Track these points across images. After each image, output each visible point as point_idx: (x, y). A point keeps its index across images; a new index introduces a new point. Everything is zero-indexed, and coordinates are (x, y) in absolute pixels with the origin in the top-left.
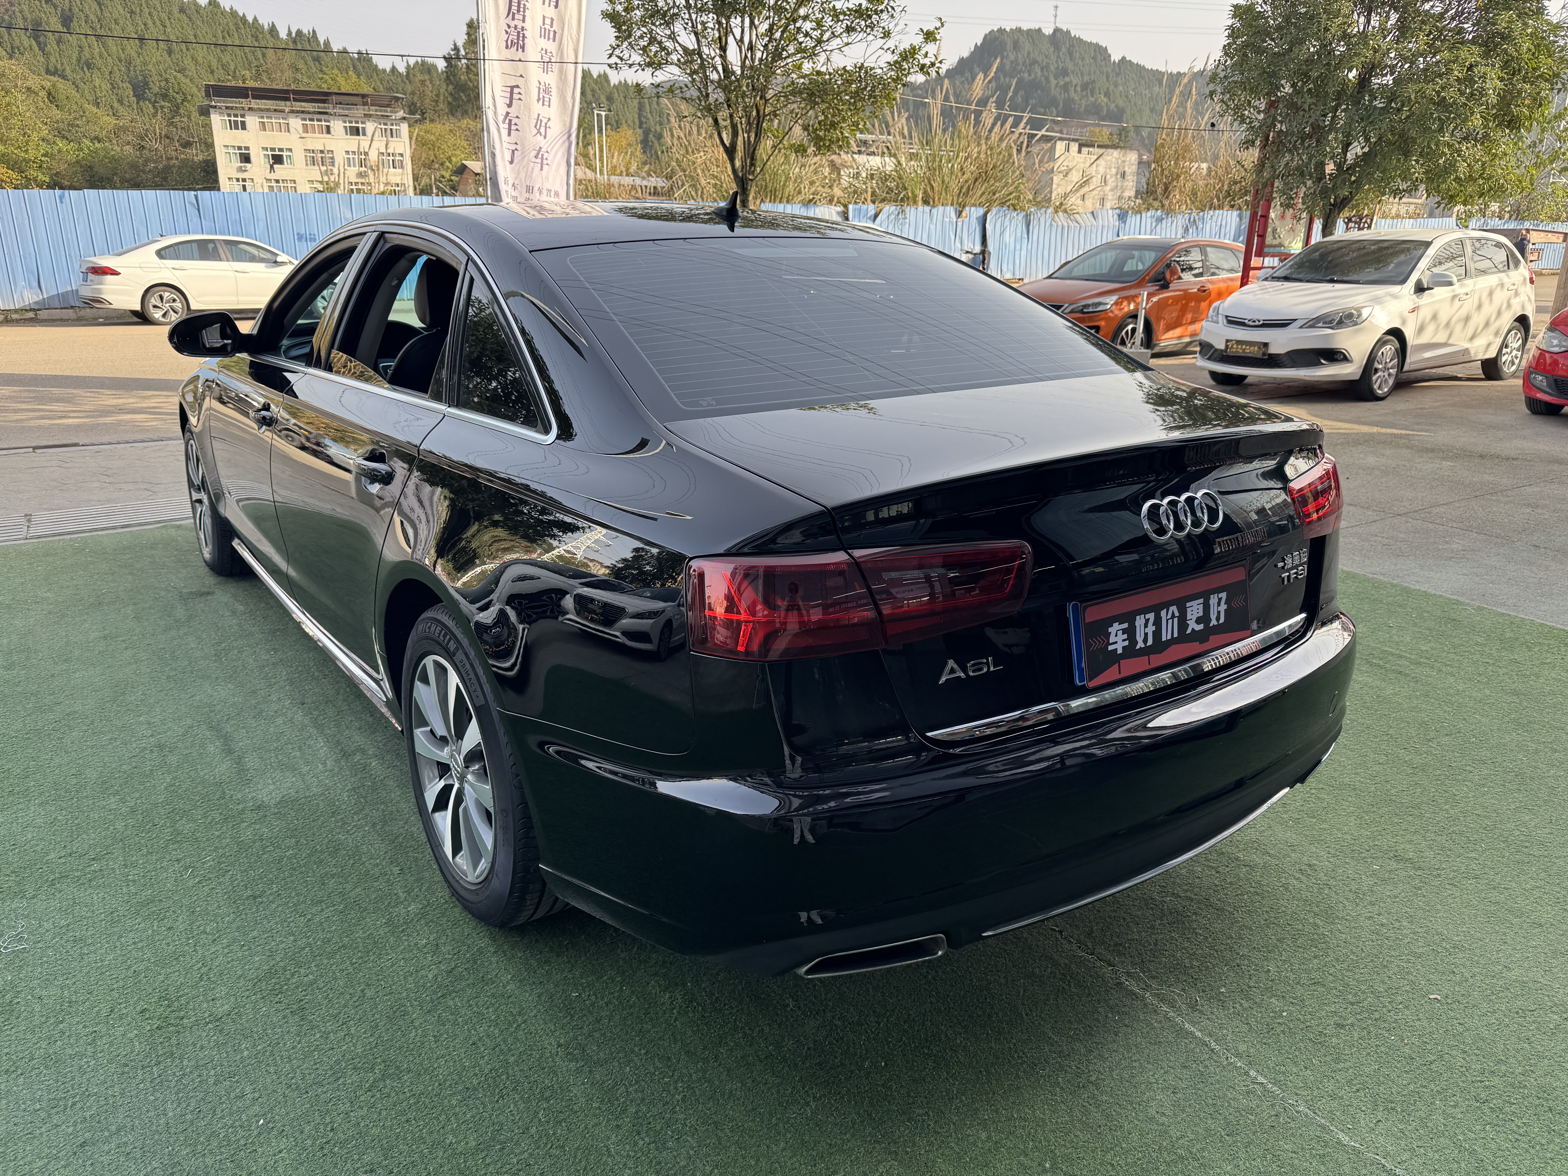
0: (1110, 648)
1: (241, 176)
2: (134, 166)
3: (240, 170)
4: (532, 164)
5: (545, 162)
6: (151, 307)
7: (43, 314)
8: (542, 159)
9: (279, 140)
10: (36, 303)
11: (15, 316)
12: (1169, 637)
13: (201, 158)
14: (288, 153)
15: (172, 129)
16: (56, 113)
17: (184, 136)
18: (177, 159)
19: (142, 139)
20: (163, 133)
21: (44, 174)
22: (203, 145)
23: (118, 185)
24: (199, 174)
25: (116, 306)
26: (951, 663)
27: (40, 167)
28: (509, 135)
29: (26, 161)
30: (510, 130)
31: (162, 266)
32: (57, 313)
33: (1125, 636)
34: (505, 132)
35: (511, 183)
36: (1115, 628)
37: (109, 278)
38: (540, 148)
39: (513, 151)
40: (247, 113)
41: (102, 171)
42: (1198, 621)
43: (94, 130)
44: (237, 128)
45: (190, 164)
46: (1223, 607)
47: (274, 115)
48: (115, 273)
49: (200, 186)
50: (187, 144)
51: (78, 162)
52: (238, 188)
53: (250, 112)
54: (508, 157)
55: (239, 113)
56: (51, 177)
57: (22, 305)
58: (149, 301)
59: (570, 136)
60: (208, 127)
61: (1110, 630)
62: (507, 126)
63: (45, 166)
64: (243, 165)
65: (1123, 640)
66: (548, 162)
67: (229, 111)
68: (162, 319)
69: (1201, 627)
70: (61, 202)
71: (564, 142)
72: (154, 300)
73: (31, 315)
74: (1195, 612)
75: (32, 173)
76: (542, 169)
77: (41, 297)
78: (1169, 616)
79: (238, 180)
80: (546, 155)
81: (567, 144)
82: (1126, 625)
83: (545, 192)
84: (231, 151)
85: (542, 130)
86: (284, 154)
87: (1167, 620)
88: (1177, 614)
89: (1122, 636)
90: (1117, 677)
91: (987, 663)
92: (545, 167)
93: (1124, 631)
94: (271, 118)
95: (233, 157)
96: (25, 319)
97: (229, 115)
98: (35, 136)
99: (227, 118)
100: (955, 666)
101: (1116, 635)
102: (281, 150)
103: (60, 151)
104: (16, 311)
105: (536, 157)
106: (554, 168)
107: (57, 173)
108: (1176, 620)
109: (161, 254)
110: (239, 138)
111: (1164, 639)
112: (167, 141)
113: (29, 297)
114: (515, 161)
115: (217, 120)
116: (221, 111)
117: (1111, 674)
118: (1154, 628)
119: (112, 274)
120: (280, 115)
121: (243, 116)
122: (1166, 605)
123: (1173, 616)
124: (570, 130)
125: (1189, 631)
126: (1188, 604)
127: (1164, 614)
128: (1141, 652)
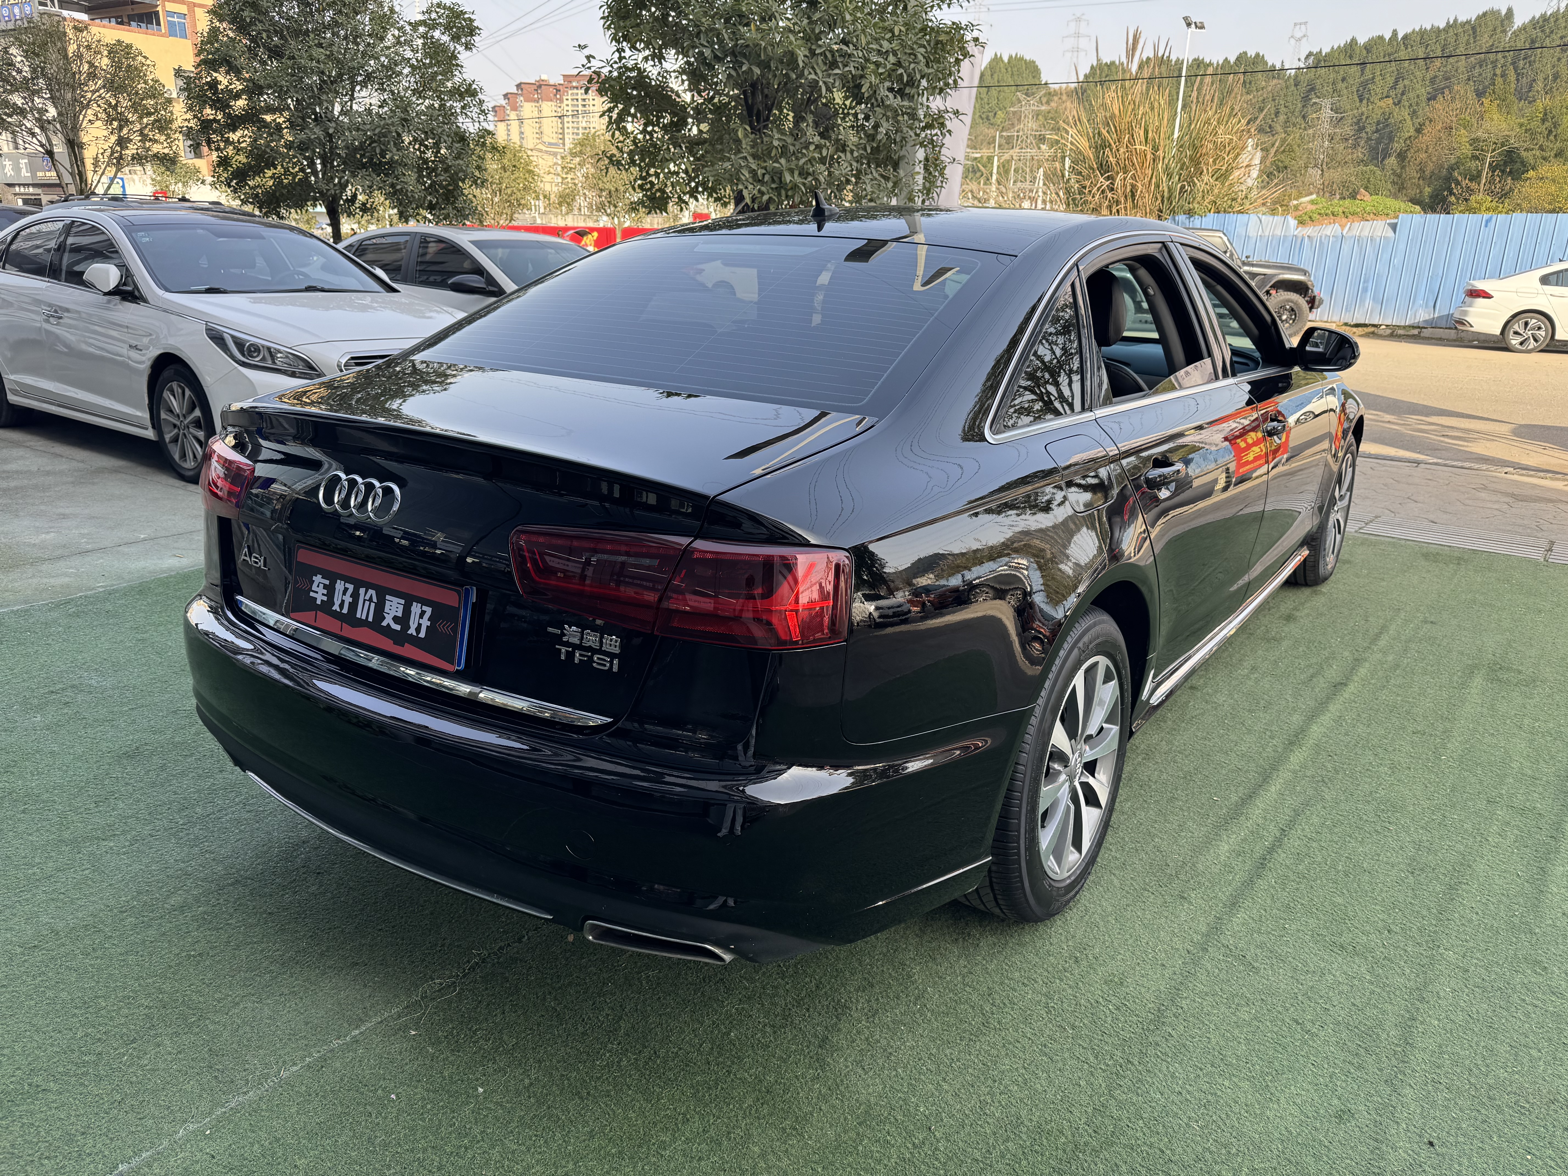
0: (312, 594)
6: (1511, 333)
7: (1426, 333)
10: (1425, 321)
11: (1401, 332)
12: (364, 617)
25: (1477, 328)
31: (1541, 291)
32: (1439, 333)
33: (325, 592)
36: (318, 579)
37: (1480, 301)
42: (396, 619)
46: (425, 623)
48: (1487, 296)
57: (1412, 322)
58: (1511, 327)
61: (314, 578)
65: (323, 594)
68: (1520, 347)
69: (398, 627)
70: (1486, 226)
72: (1517, 327)
73: (1416, 332)
74: (394, 608)
77: (1432, 316)
78: (367, 597)
82: (327, 582)
87: (365, 600)
88: (375, 599)
89: (322, 590)
90: (313, 623)
91: (260, 560)
93: (325, 587)
96: (1407, 336)
100: (247, 552)
101: (318, 586)
104: (1404, 327)
108: (373, 605)
109: (1545, 280)
111: (358, 616)
113: (1422, 315)
118: (351, 600)
119: (1484, 297)
122: (368, 586)
123: (371, 600)
125: (384, 624)
126: (388, 597)
127: (362, 591)
128: (338, 616)
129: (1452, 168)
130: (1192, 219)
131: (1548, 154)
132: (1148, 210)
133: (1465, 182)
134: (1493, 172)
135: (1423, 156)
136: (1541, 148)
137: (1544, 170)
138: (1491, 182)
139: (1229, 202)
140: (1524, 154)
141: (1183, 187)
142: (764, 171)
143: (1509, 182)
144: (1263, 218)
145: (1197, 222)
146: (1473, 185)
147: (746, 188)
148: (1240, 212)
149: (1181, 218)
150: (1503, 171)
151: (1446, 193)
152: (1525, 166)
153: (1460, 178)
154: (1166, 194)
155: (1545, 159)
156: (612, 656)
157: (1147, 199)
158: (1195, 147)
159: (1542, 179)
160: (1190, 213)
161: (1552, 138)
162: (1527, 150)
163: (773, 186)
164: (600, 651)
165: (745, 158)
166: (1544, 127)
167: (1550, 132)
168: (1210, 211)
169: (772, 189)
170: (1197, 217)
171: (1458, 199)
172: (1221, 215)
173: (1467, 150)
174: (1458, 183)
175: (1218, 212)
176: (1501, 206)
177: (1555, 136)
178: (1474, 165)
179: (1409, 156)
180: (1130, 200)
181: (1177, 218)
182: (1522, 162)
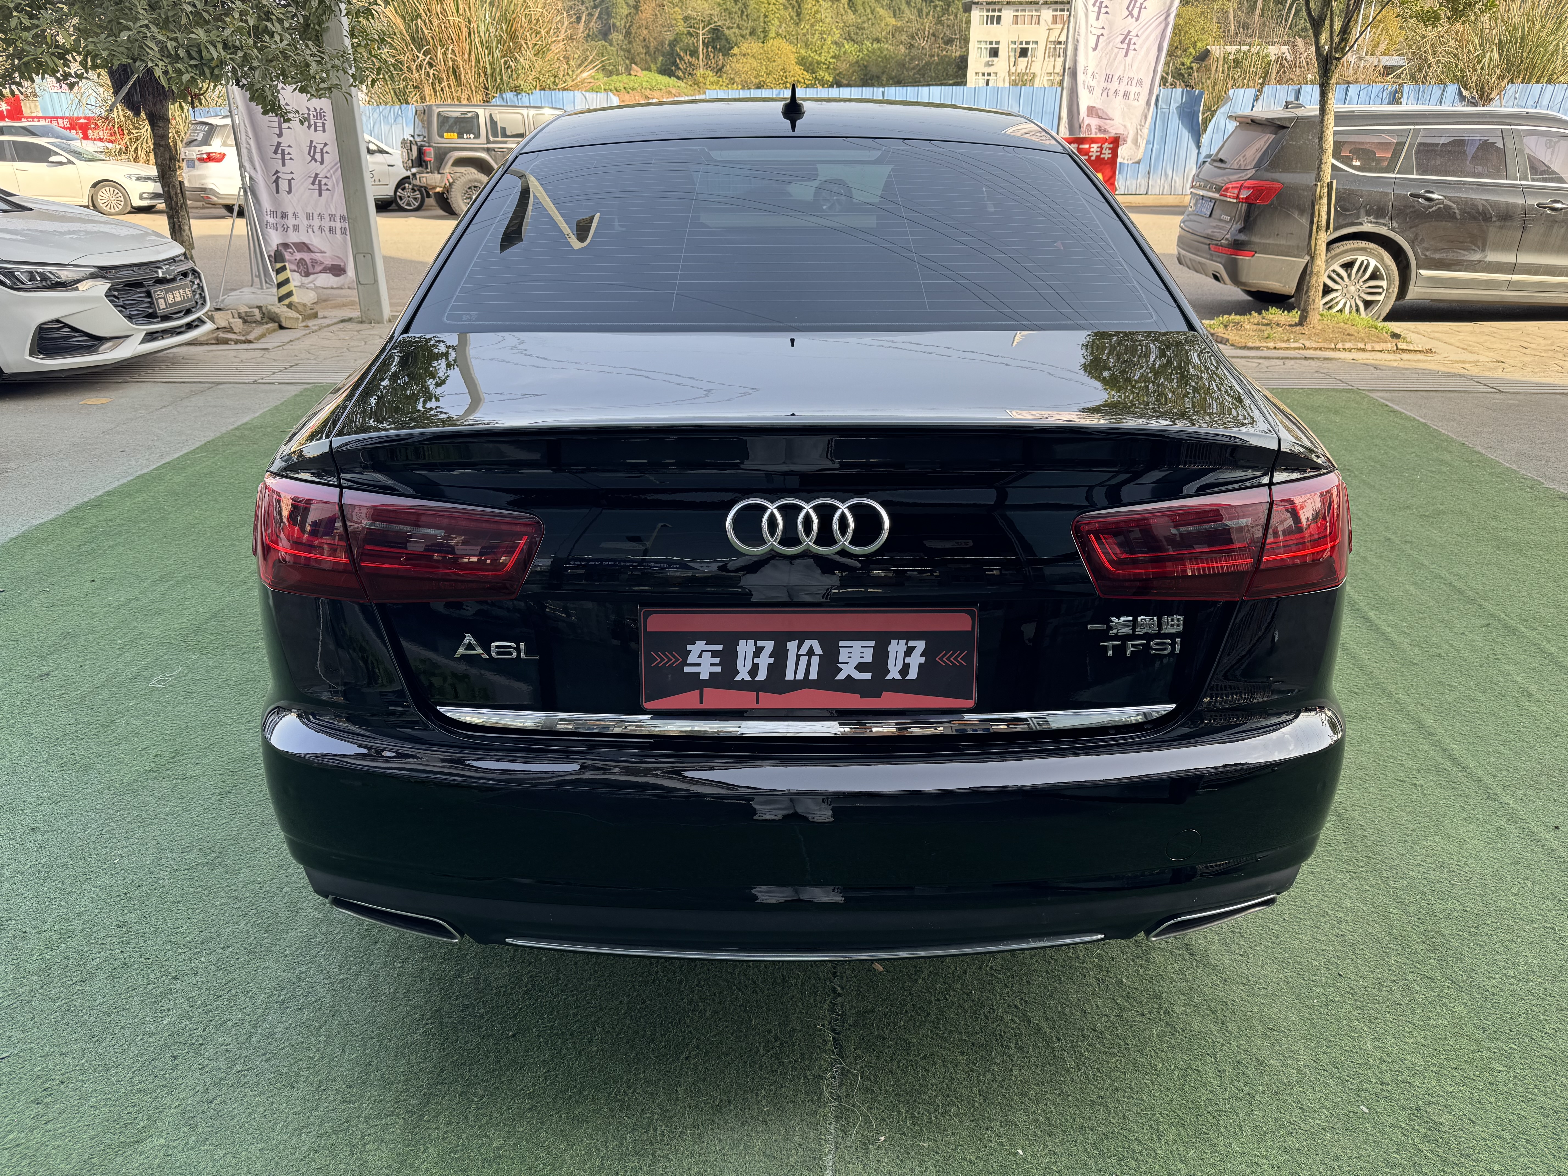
0: (687, 669)
1: (987, 70)
2: (902, 65)
3: (988, 65)
4: (1116, 50)
5: (1132, 47)
8: (1129, 44)
9: (1028, 32)
12: (800, 676)
13: (958, 54)
14: (1034, 46)
15: (940, 27)
16: (851, 17)
17: (947, 33)
18: (938, 55)
19: (913, 38)
20: (931, 32)
21: (829, 74)
22: (962, 41)
23: (884, 83)
24: (951, 70)
26: (468, 638)
27: (828, 68)
28: (1098, 19)
29: (818, 63)
30: (1099, 13)
33: (717, 660)
34: (1093, 16)
35: (1090, 72)
36: (696, 648)
38: (1129, 32)
39: (1098, 37)
40: (1004, 7)
41: (874, 70)
42: (861, 667)
43: (876, 32)
44: (992, 23)
45: (947, 59)
46: (916, 660)
47: (1028, 7)
49: (951, 82)
50: (949, 42)
51: (857, 62)
52: (982, 82)
53: (1008, 6)
54: (1092, 42)
55: (997, 7)
56: (834, 78)
59: (1168, 16)
60: (968, 22)
61: (690, 647)
62: (1096, 9)
63: (831, 66)
64: (991, 59)
65: (713, 665)
66: (1136, 47)
67: (988, 7)
69: (867, 676)
71: (1161, 23)
74: (855, 655)
75: (821, 73)
76: (1126, 55)
78: (803, 651)
79: (983, 74)
80: (1134, 40)
81: (1163, 25)
82: (719, 648)
83: (1125, 81)
84: (983, 46)
85: (1135, 12)
86: (1030, 47)
87: (798, 657)
88: (818, 651)
89: (709, 660)
90: (697, 706)
91: (518, 649)
92: (1131, 53)
93: (716, 654)
94: (1025, 10)
95: (984, 51)
97: (988, 11)
98: (829, 40)
99: (985, 14)
100: (473, 642)
101: (700, 656)
102: (1028, 43)
103: (845, 53)
105: (1122, 42)
106: (1142, 52)
107: (840, 73)
108: (815, 660)
110: (995, 32)
111: (789, 676)
112: (933, 38)
114: (1099, 47)
115: (976, 15)
116: (982, 7)
117: (688, 700)
118: (771, 660)
120: (1034, 7)
121: (1000, 10)
123: (811, 652)
124: (1169, 9)
125: (841, 676)
126: (842, 643)
127: (792, 646)
128: (743, 685)
129: (673, 44)
130: (520, 97)
131: (744, 32)
132: (473, 88)
133: (687, 58)
134: (707, 48)
135: (645, 32)
136: (738, 27)
137: (745, 47)
138: (707, 57)
139: (552, 79)
140: (727, 32)
141: (505, 63)
142: (175, 44)
143: (721, 57)
144: (587, 94)
145: (525, 99)
146: (694, 61)
147: (157, 65)
148: (564, 89)
149: (509, 95)
150: (714, 48)
151: (673, 68)
152: (729, 43)
153: (682, 54)
154: (489, 72)
155: (743, 36)
156: (1172, 636)
157: (468, 74)
158: (509, 22)
159: (744, 55)
160: (517, 90)
161: (744, 17)
162: (728, 28)
163: (193, 62)
164: (1160, 635)
165: (147, 26)
166: (737, 7)
167: (742, 12)
168: (535, 88)
169: (191, 66)
170: (524, 94)
171: (684, 73)
172: (547, 92)
173: (682, 27)
174: (681, 59)
175: (544, 89)
176: (720, 79)
177: (747, 16)
178: (692, 40)
179: (633, 32)
180: (452, 77)
181: (504, 96)
182: (727, 39)
